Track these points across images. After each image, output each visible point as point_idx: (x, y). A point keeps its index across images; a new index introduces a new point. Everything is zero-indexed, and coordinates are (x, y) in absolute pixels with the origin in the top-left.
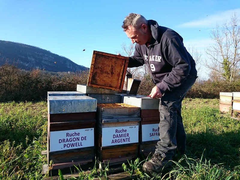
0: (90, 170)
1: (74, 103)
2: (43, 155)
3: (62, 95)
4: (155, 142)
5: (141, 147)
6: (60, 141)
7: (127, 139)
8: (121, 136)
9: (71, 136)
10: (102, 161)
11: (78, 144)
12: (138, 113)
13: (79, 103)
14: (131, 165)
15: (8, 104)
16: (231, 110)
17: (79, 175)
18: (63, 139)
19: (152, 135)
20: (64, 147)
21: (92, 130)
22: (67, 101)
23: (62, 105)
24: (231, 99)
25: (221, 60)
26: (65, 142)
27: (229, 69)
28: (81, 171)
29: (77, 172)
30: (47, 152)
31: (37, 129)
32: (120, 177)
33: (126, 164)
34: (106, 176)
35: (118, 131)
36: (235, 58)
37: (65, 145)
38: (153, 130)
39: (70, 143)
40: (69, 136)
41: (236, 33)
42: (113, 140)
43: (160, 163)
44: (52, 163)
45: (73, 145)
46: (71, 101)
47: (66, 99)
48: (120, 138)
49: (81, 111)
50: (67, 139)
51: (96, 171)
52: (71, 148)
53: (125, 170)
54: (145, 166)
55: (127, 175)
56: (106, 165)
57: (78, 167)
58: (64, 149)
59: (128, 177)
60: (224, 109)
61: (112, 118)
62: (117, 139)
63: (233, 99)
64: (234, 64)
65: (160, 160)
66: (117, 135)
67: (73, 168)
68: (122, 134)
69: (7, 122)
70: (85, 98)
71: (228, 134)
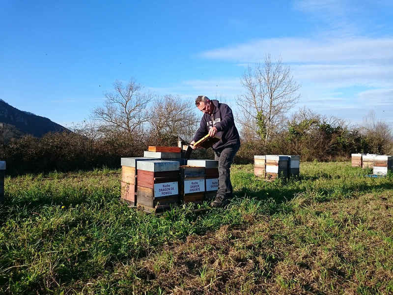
5: (206, 195)
7: (198, 189)
9: (166, 187)
11: (169, 192)
16: (265, 173)
18: (161, 189)
19: (212, 187)
20: (162, 195)
21: (176, 183)
25: (254, 113)
35: (193, 183)
36: (270, 111)
38: (213, 183)
39: (165, 191)
42: (190, 189)
53: (199, 208)
54: (212, 204)
60: (259, 172)
61: (190, 174)
62: (193, 188)
63: (266, 162)
64: (269, 119)
68: (195, 186)
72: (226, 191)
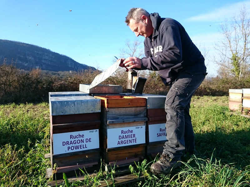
0: (95, 173)
1: (77, 104)
2: (46, 158)
3: (64, 95)
4: (162, 143)
5: (148, 147)
6: (64, 143)
7: (133, 140)
8: (127, 137)
9: (75, 138)
10: (108, 164)
11: (82, 146)
12: (144, 113)
13: (82, 104)
14: (138, 167)
15: (8, 106)
16: (241, 108)
17: (85, 178)
18: (67, 142)
19: (159, 135)
20: (68, 150)
21: (97, 131)
22: (69, 102)
23: (64, 106)
24: (241, 96)
25: (230, 55)
26: (69, 144)
27: (238, 65)
28: (86, 174)
29: (82, 175)
30: (50, 155)
31: (39, 131)
32: (127, 180)
33: (133, 166)
34: (113, 179)
35: (124, 132)
36: (244, 53)
37: (69, 148)
38: (161, 130)
39: (74, 145)
40: (72, 138)
41: (245, 27)
42: (119, 142)
43: (168, 164)
44: (56, 167)
45: (77, 147)
46: (74, 102)
47: (69, 100)
48: (126, 139)
49: (85, 112)
50: (71, 141)
51: (103, 174)
52: (75, 150)
53: (132, 172)
54: (153, 167)
55: (134, 177)
56: (113, 167)
57: (83, 170)
58: (68, 152)
59: (135, 179)
60: (234, 106)
61: (117, 118)
62: (123, 140)
63: (243, 96)
64: (243, 59)
65: (168, 161)
66: (123, 136)
67: (78, 171)
68: (128, 135)
69: (8, 125)
70: (89, 98)
71: (238, 133)
72: (178, 146)
